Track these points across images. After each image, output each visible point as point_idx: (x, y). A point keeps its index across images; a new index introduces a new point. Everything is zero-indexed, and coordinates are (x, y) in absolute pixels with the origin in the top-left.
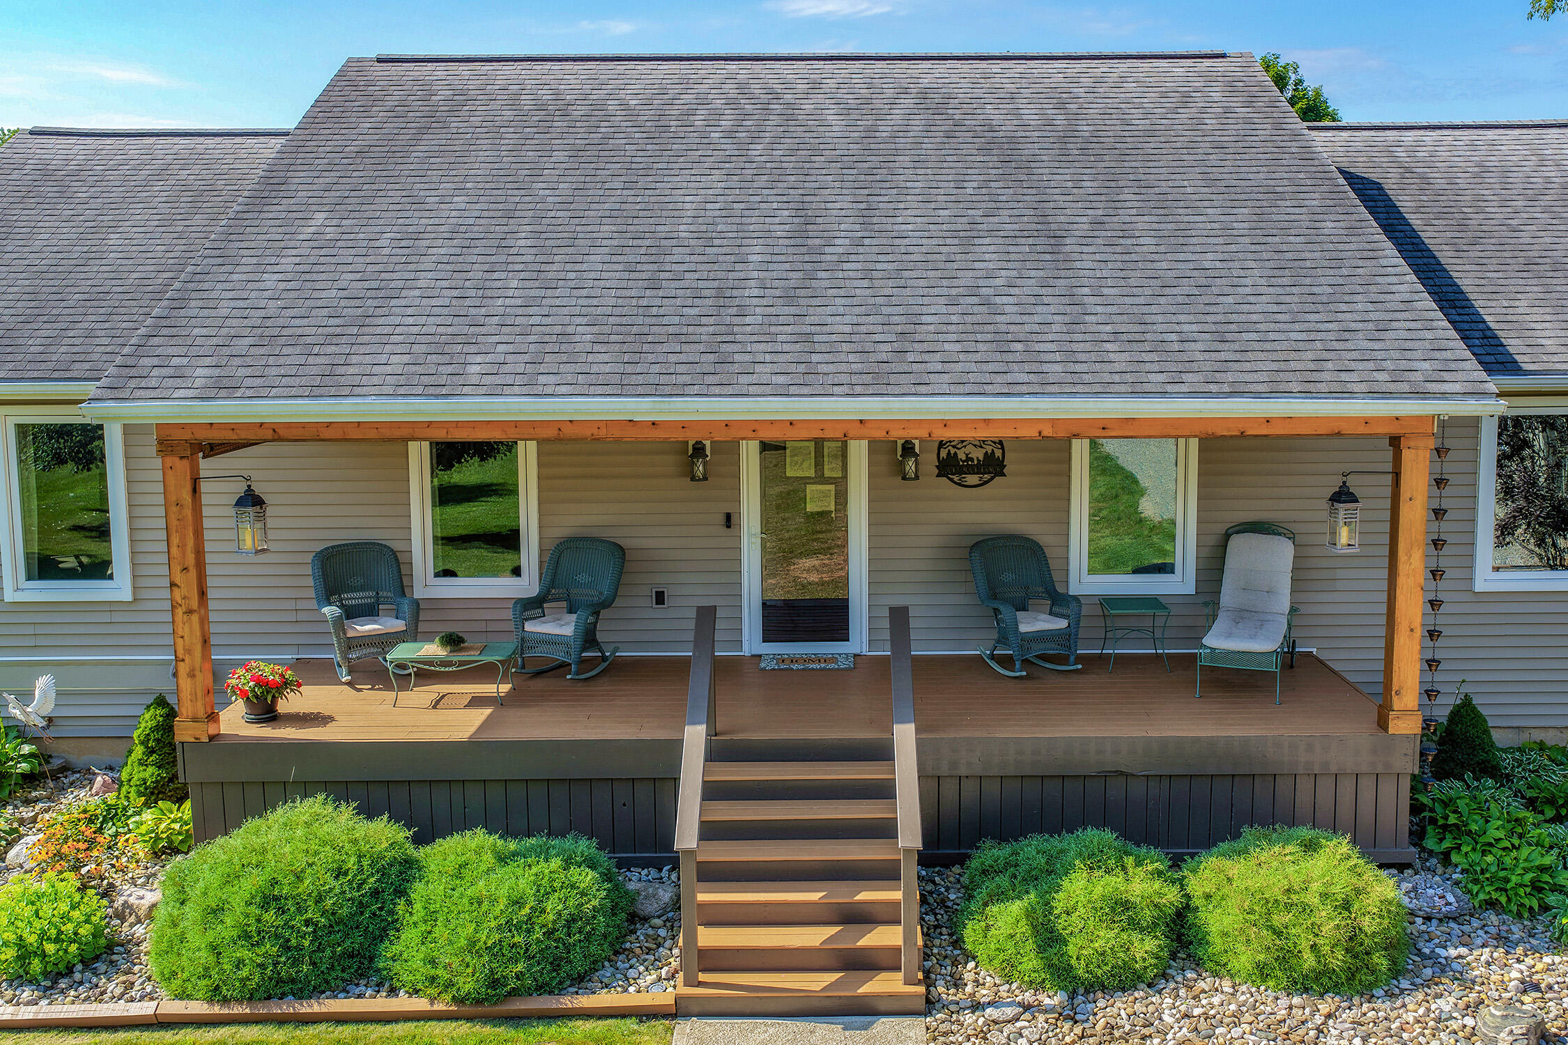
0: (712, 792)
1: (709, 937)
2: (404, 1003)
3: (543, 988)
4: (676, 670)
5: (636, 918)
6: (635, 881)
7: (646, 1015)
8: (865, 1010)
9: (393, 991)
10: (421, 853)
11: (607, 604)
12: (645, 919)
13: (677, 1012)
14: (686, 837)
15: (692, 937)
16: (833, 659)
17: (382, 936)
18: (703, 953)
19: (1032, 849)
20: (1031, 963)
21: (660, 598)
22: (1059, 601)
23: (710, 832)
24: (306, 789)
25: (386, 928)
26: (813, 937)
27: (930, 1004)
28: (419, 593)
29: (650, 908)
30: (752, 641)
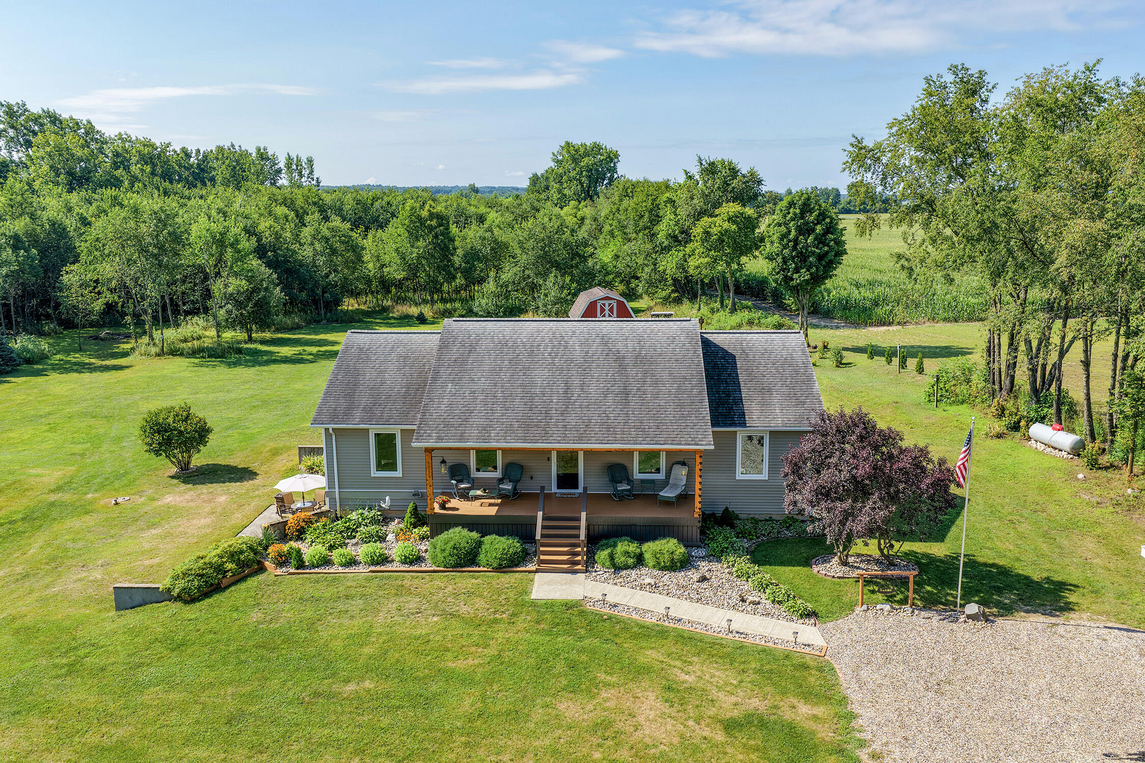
0: (543, 527)
1: (542, 557)
2: (482, 569)
3: (510, 567)
4: (535, 496)
5: (528, 554)
6: (527, 546)
7: (530, 572)
8: (575, 572)
9: (479, 567)
10: (482, 539)
11: (519, 481)
12: (529, 554)
13: (536, 571)
14: (538, 537)
15: (539, 557)
16: (574, 494)
17: (476, 556)
18: (541, 560)
19: (611, 541)
20: (608, 563)
21: (532, 478)
22: (629, 481)
23: (543, 536)
24: (456, 525)
25: (476, 554)
26: (565, 558)
27: (587, 571)
28: (472, 476)
29: (530, 552)
30: (554, 489)
